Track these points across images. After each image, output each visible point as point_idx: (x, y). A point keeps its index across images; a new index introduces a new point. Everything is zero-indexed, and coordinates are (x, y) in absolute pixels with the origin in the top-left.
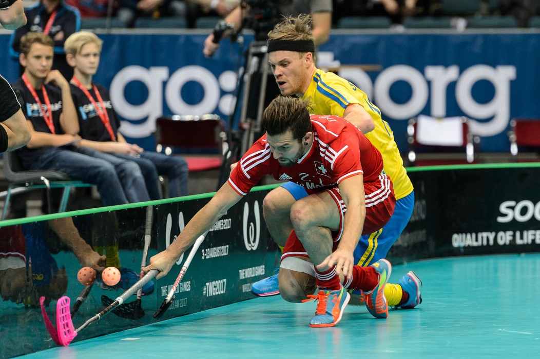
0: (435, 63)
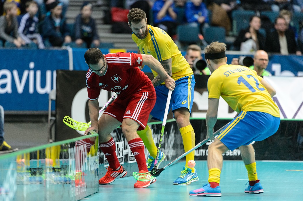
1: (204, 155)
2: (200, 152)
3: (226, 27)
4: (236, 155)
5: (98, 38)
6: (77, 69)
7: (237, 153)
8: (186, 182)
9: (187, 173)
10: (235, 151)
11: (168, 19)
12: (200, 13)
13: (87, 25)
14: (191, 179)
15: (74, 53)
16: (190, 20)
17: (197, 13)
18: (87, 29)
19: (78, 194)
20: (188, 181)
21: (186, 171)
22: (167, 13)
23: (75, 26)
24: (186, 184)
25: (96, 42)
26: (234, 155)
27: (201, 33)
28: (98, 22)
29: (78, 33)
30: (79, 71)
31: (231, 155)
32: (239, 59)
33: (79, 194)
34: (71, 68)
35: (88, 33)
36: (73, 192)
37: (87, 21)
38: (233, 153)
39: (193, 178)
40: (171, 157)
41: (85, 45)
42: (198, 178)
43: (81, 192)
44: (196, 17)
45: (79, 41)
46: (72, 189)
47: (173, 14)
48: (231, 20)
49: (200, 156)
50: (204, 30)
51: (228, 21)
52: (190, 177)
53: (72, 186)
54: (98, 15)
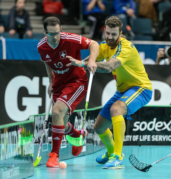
1: (130, 140)
2: (127, 137)
3: (152, 19)
4: (162, 140)
5: (31, 29)
6: (10, 58)
7: (162, 139)
8: (114, 166)
9: (115, 159)
10: (161, 137)
11: (97, 10)
12: (128, 5)
13: (21, 17)
14: (119, 165)
15: (7, 42)
16: (118, 12)
17: (125, 6)
18: (21, 21)
19: (9, 177)
20: (116, 166)
21: (115, 157)
22: (96, 5)
23: (9, 17)
24: (115, 168)
25: (29, 33)
26: (159, 140)
27: (129, 24)
28: (31, 13)
29: (12, 24)
30: (11, 60)
31: (157, 140)
32: (165, 49)
33: (11, 178)
34: (4, 57)
35: (22, 25)
36: (4, 176)
37: (21, 14)
38: (158, 139)
39: (121, 165)
40: (99, 142)
41: (17, 35)
42: (124, 166)
43: (14, 175)
44: (124, 8)
45: (12, 32)
46: (4, 173)
47: (102, 6)
48: (158, 11)
49: (127, 141)
50: (132, 22)
51: (155, 12)
52: (117, 162)
53: (5, 170)
54: (31, 7)
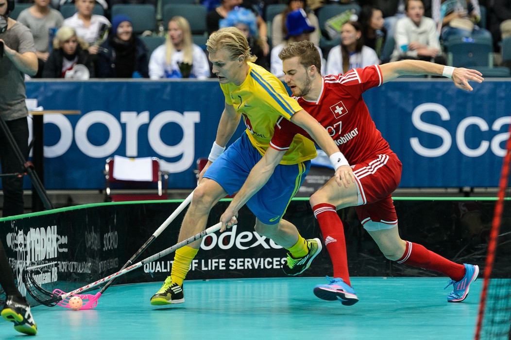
0: (129, 109)
